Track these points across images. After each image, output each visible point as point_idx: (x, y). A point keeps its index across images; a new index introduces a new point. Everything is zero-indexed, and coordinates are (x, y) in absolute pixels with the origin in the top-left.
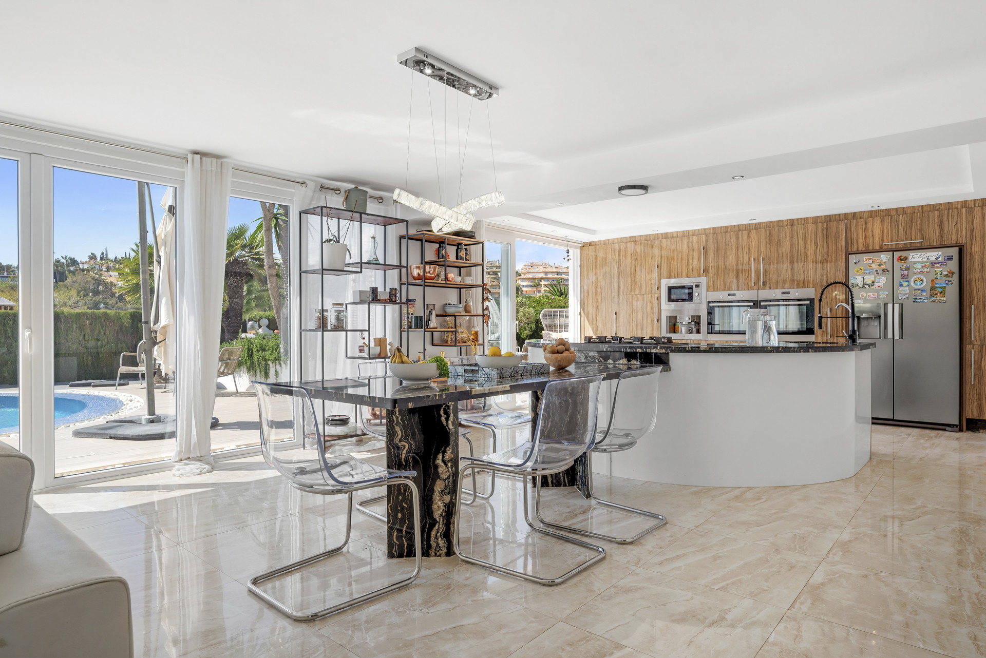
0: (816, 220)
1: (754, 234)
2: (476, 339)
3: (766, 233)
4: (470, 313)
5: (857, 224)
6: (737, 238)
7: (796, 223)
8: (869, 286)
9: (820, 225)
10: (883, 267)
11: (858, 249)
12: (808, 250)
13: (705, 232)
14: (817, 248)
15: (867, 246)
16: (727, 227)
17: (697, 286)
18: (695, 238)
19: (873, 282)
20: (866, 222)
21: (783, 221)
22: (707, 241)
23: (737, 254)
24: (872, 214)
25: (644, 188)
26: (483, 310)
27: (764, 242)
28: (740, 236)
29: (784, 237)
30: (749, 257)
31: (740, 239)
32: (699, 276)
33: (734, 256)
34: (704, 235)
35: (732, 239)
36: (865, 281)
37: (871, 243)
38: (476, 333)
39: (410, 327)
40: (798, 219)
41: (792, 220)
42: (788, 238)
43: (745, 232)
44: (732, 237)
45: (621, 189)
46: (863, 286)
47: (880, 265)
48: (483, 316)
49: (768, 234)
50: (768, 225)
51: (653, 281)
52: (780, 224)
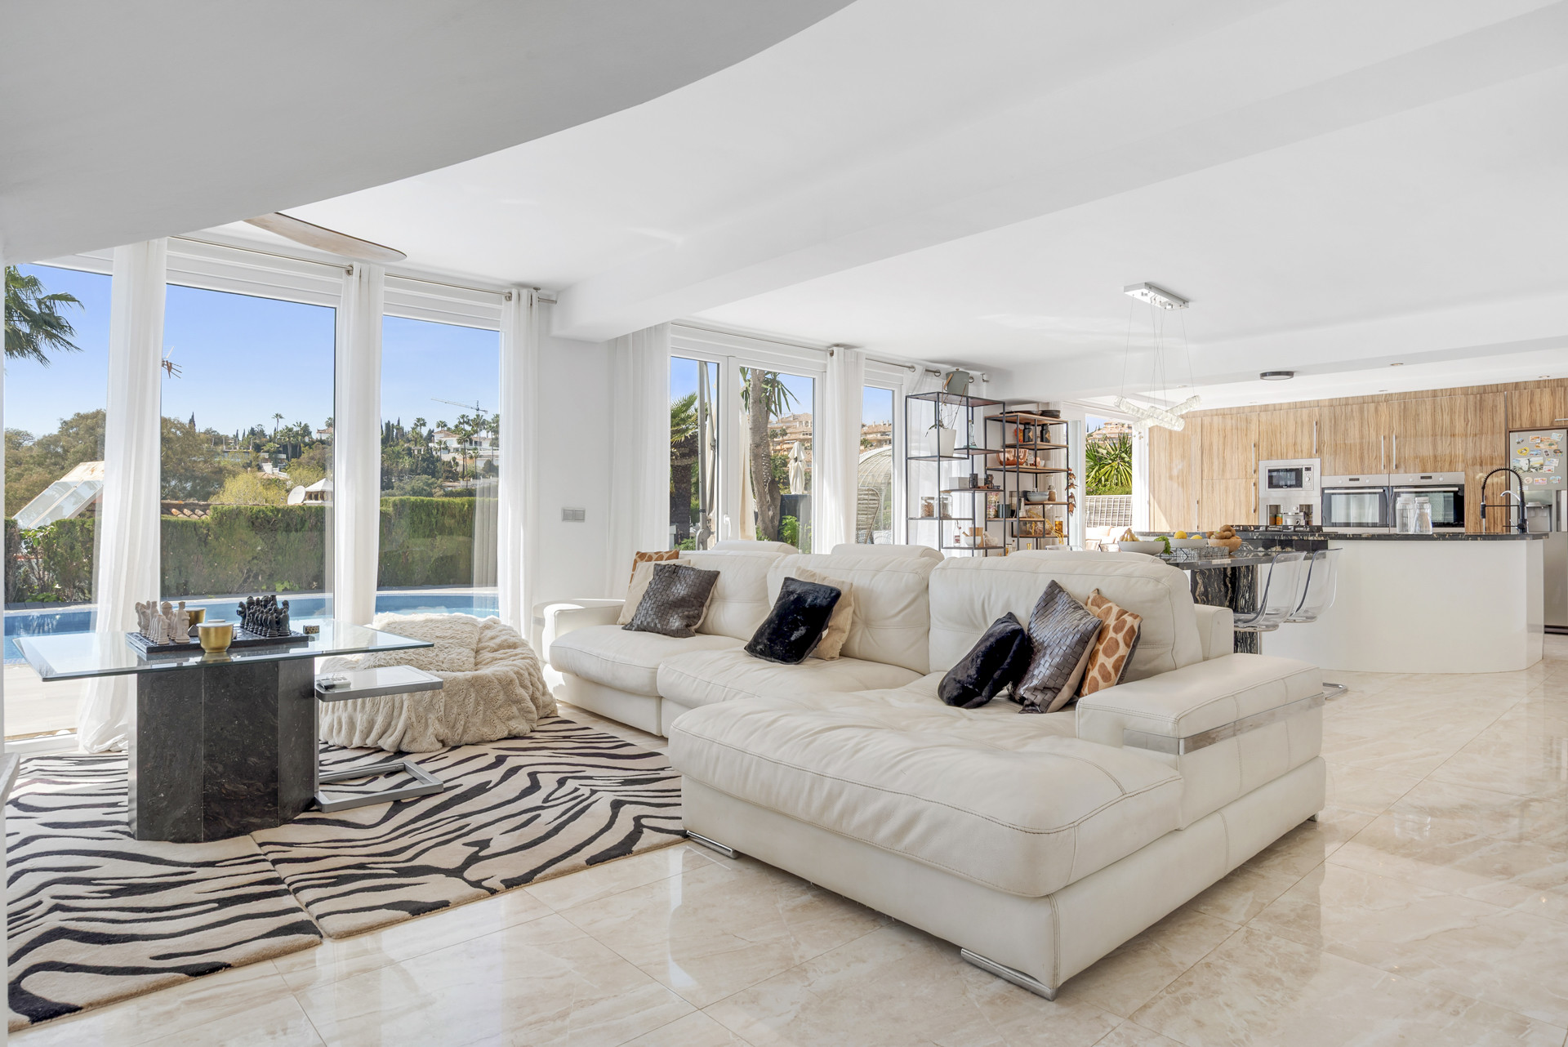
0: (1466, 391)
1: (1383, 407)
2: (1060, 530)
3: (1400, 406)
4: (1054, 500)
5: (1520, 395)
6: (1361, 411)
7: (1440, 394)
8: (1537, 470)
9: (1471, 397)
10: (1554, 447)
11: (1521, 425)
12: (1455, 427)
13: (1318, 403)
14: (1467, 424)
15: (1533, 422)
16: (1347, 398)
17: (1308, 469)
18: (1305, 411)
19: (1542, 465)
20: (1532, 394)
21: (1422, 391)
22: (1320, 415)
23: (1361, 431)
24: (1540, 384)
25: (1290, 374)
26: (1068, 498)
27: (1397, 417)
28: (1365, 409)
29: (1424, 411)
30: (1377, 435)
31: (1366, 413)
32: (1311, 457)
33: (1357, 432)
34: (1317, 408)
35: (1354, 414)
36: (1531, 463)
37: (1538, 418)
38: (1061, 524)
39: (997, 516)
40: (1442, 390)
41: (1435, 391)
42: (1429, 412)
43: (1372, 406)
44: (1354, 410)
45: (1264, 375)
46: (1529, 470)
47: (1551, 445)
48: (1068, 504)
49: (1402, 407)
50: (1402, 396)
51: (1249, 464)
52: (1418, 396)
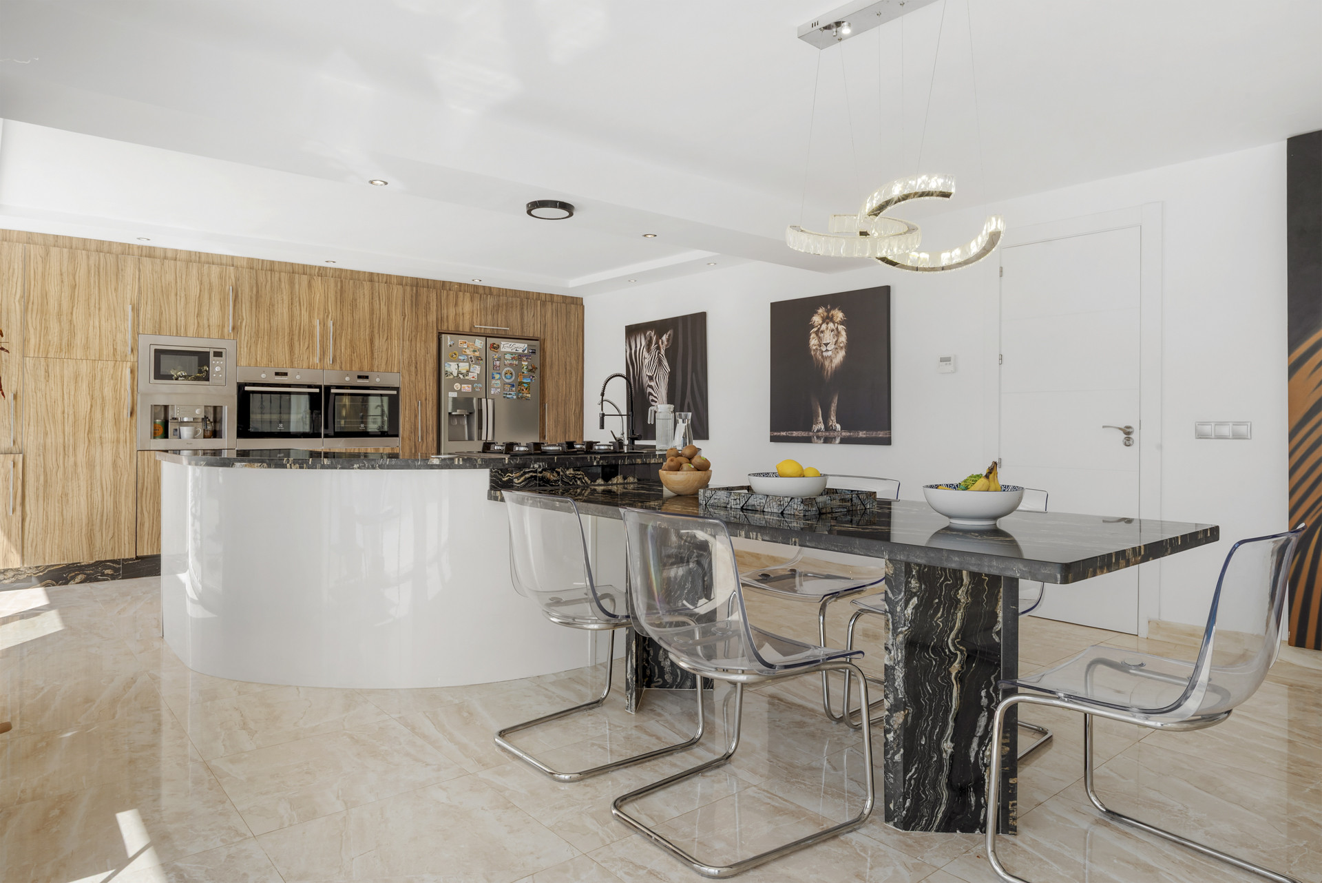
0: (401, 281)
1: (318, 282)
3: (336, 286)
5: (448, 295)
6: (292, 283)
7: (376, 279)
8: (464, 376)
9: (408, 288)
10: (477, 354)
11: (448, 327)
12: (392, 320)
13: (232, 262)
14: (404, 319)
15: (457, 326)
16: (272, 262)
17: (218, 354)
18: (215, 270)
19: (468, 371)
20: (457, 297)
21: (359, 272)
22: (237, 279)
24: (462, 287)
27: (333, 299)
28: (297, 280)
29: (362, 297)
30: (310, 317)
31: (297, 286)
32: (222, 337)
33: (286, 311)
34: (232, 268)
35: (283, 284)
36: (460, 368)
37: (461, 322)
40: (378, 274)
41: (371, 274)
42: (367, 299)
43: (305, 278)
44: (282, 280)
46: (458, 376)
47: (474, 351)
49: (339, 287)
50: (338, 273)
52: (355, 276)
